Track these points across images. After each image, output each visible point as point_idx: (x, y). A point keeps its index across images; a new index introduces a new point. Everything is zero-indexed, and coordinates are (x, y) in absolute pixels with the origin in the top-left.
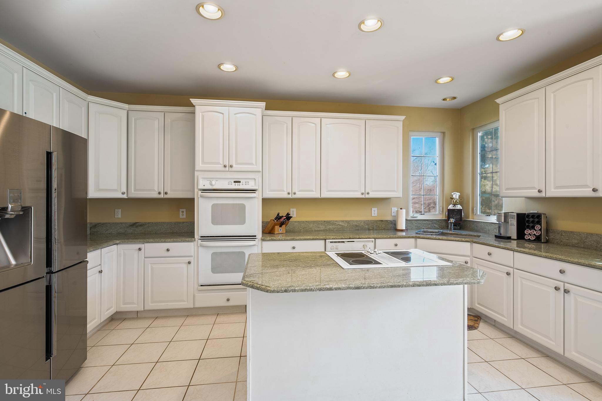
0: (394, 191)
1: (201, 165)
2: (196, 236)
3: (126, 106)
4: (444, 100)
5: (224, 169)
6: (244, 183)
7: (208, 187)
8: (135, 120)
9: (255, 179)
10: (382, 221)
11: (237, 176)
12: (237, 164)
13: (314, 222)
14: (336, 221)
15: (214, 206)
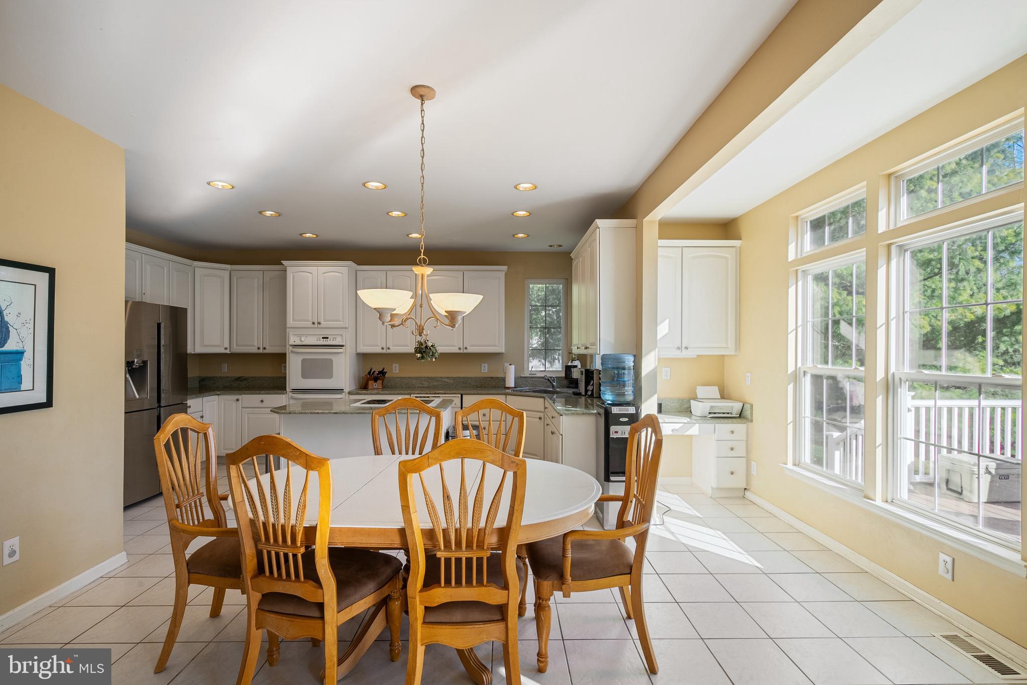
0: (495, 346)
1: (291, 322)
2: (288, 389)
3: (228, 267)
4: (551, 246)
5: (313, 326)
6: (332, 339)
7: (298, 342)
8: (237, 280)
9: (342, 335)
10: (492, 378)
11: (326, 333)
12: (325, 320)
13: (417, 378)
14: (441, 377)
15: (304, 361)
